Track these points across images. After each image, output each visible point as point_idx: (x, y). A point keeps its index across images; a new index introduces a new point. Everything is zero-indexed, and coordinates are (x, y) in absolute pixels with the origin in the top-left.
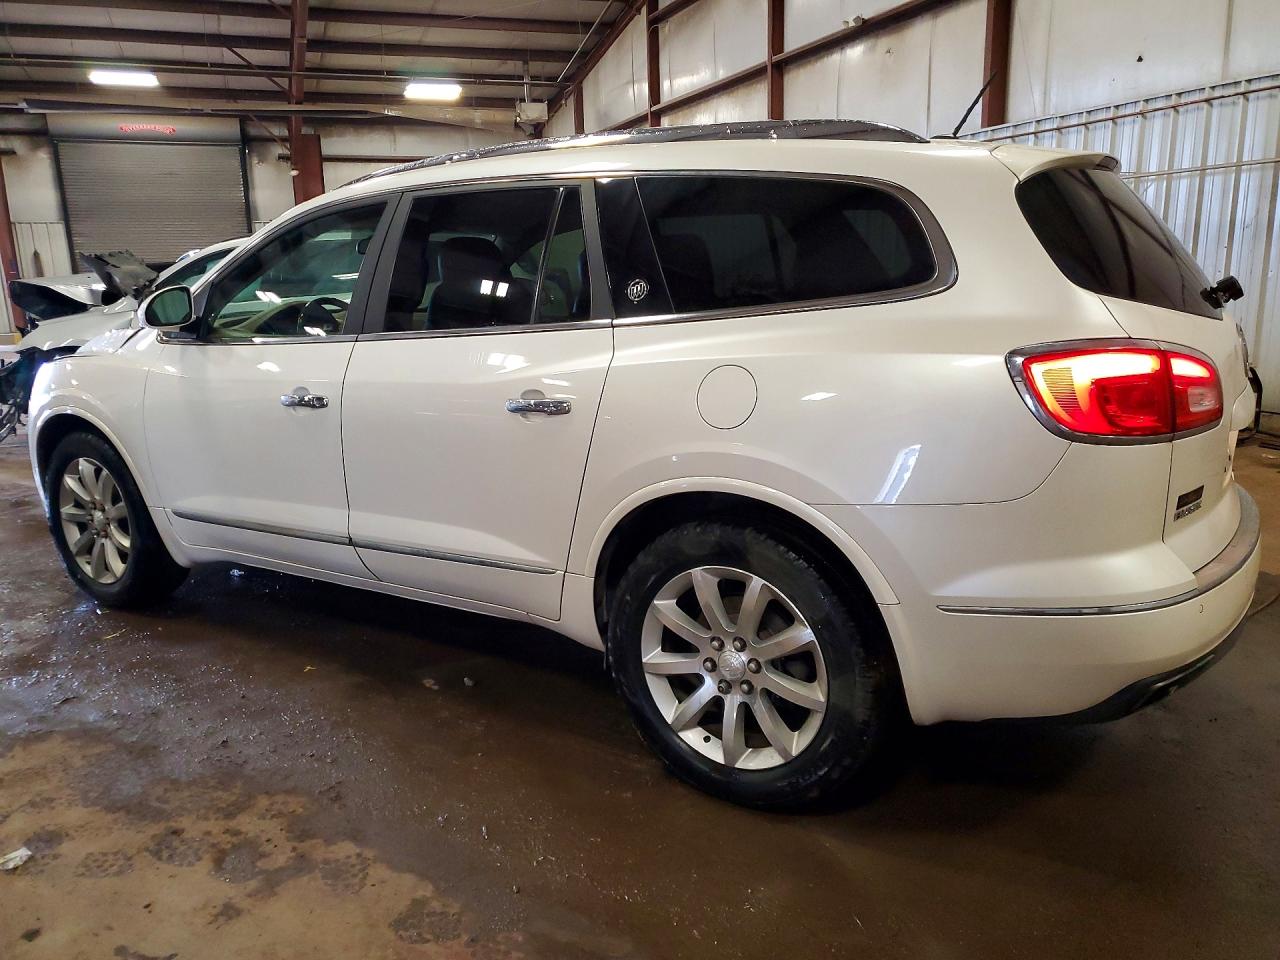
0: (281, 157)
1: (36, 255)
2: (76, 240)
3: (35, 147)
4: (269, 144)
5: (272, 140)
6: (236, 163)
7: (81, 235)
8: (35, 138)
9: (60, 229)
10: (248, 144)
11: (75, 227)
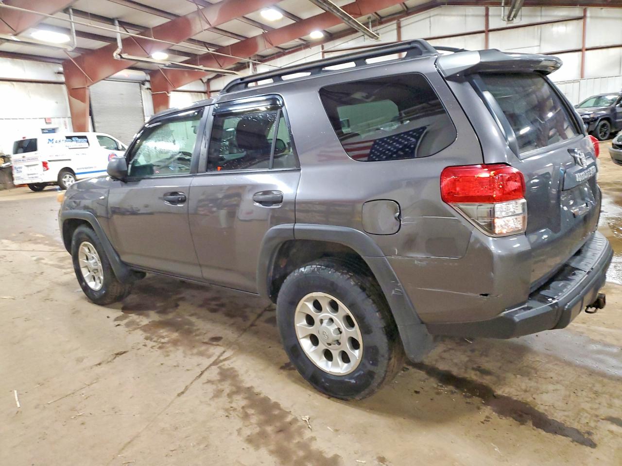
2: (96, 125)
6: (140, 91)
7: (97, 122)
9: (90, 120)
10: (143, 83)
11: (95, 119)
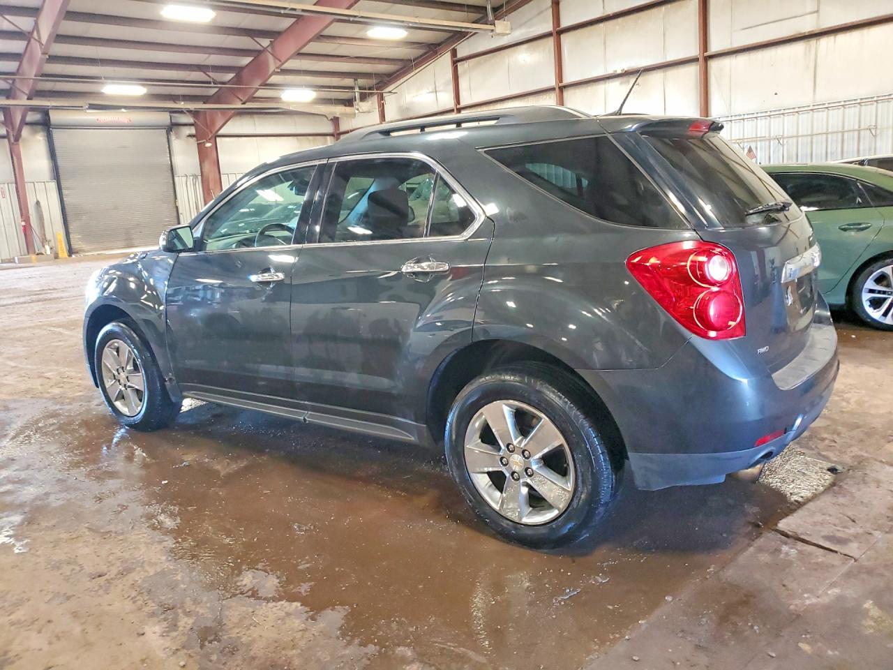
0: (190, 136)
1: (38, 203)
2: (65, 192)
3: (35, 132)
4: (182, 127)
5: (186, 125)
6: (165, 140)
7: (67, 188)
8: (35, 127)
9: (53, 185)
10: (172, 127)
11: (63, 184)
